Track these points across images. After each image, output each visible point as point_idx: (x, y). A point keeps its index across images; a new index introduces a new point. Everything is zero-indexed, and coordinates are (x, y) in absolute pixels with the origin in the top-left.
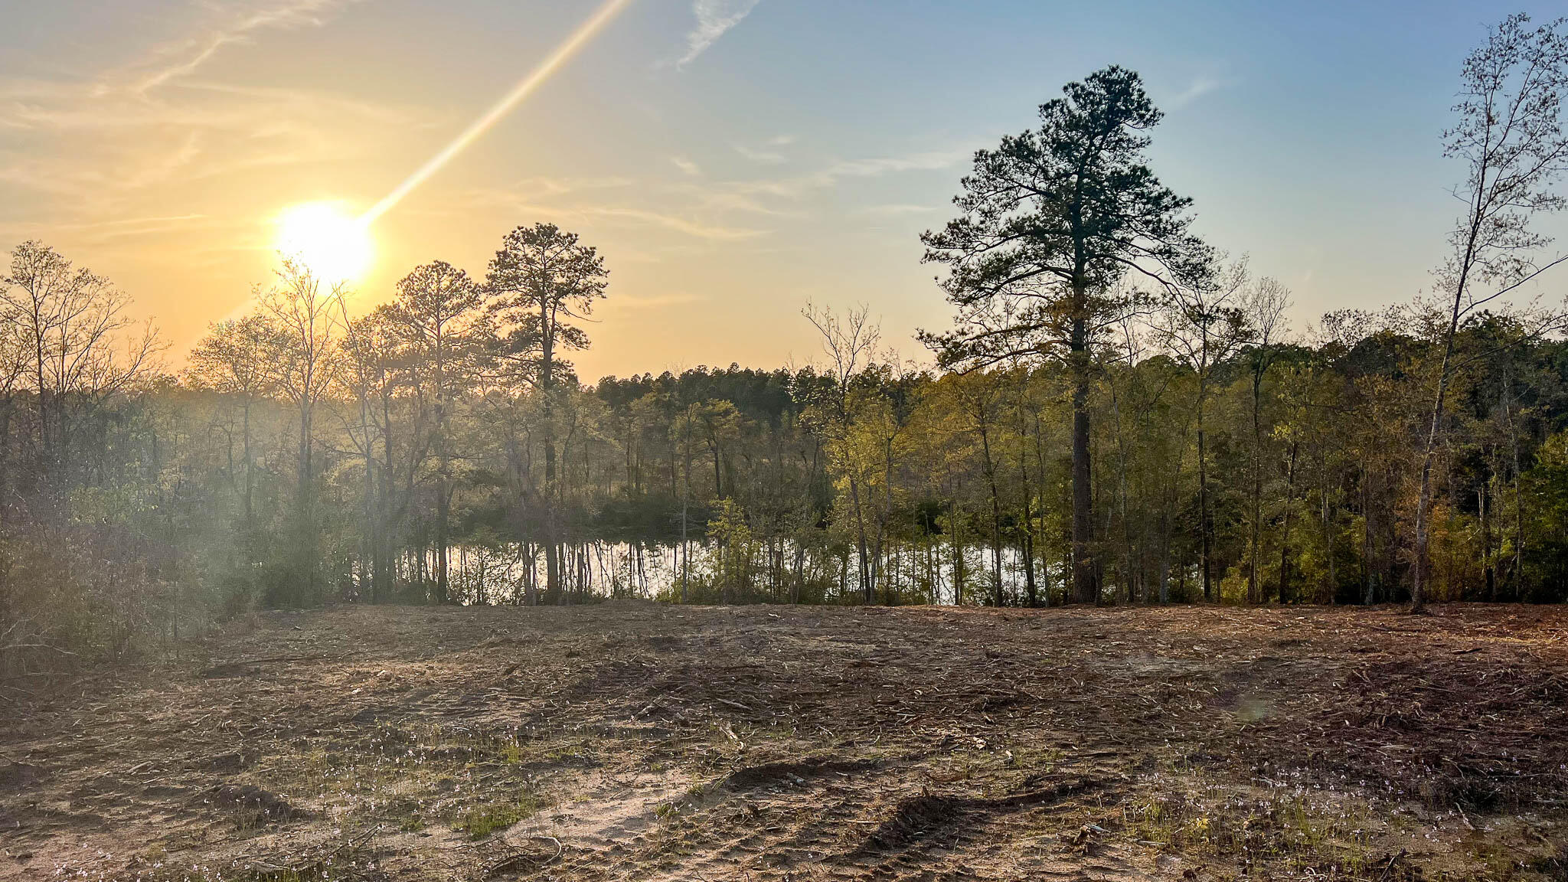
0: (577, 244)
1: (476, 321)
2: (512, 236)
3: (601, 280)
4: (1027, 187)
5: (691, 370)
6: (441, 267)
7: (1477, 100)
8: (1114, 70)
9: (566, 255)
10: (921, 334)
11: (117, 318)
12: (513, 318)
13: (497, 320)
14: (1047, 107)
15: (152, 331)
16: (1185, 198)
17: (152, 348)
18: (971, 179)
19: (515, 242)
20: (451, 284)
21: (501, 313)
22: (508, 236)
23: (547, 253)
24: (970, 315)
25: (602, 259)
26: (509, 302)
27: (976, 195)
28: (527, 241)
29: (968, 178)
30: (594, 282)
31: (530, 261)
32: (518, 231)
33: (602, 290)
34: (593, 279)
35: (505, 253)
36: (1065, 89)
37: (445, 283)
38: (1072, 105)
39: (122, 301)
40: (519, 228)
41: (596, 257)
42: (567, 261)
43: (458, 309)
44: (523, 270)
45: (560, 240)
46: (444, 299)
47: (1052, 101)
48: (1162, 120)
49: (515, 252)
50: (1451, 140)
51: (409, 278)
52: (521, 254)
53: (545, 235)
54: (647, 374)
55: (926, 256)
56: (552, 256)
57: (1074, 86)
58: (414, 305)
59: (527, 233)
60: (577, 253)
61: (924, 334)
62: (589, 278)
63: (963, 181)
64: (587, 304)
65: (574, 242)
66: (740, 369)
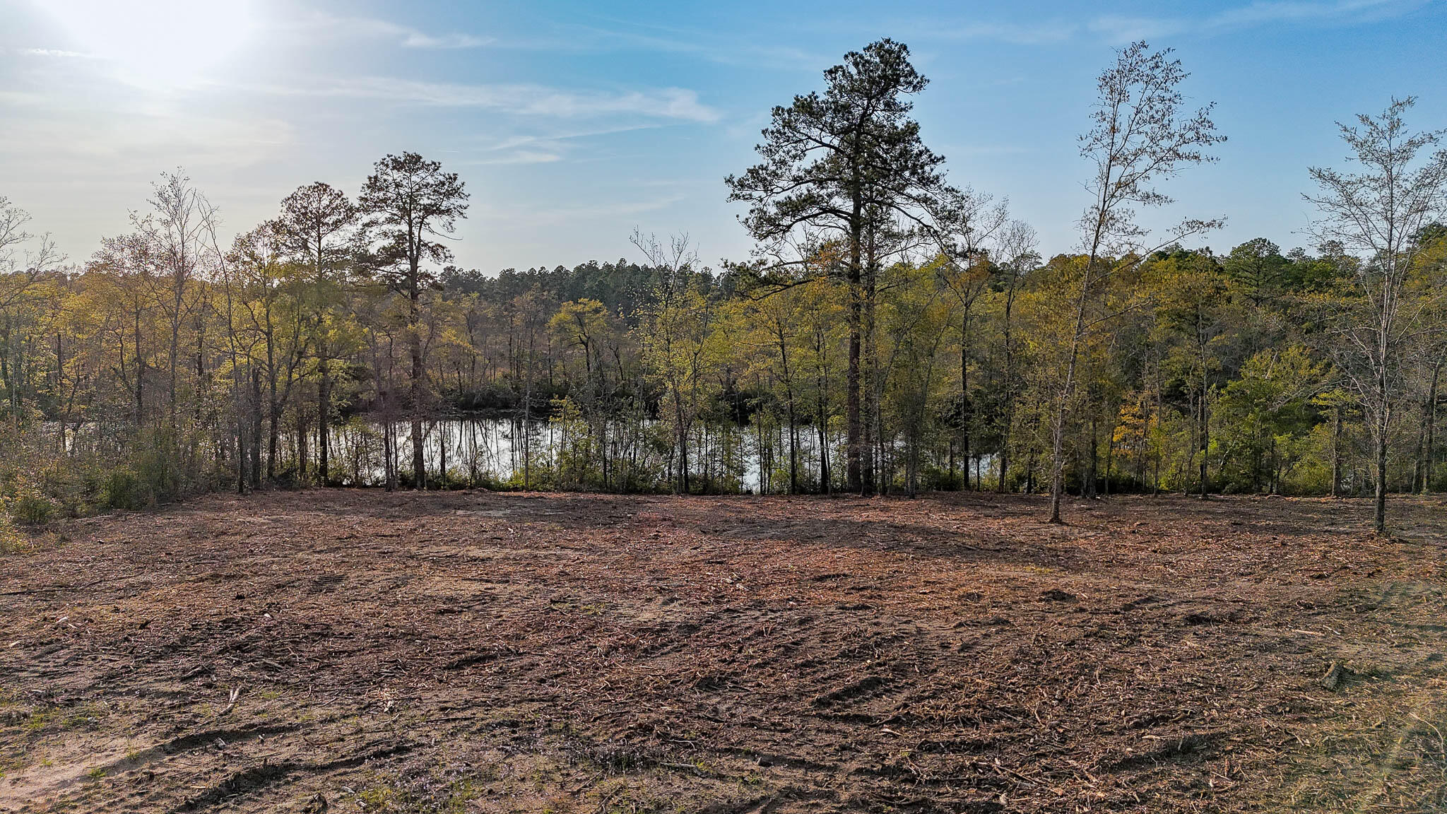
0: (441, 171)
1: (354, 235)
2: (383, 163)
3: (463, 202)
4: (815, 140)
5: (583, 265)
6: (322, 188)
7: (1108, 111)
8: (888, 41)
9: (431, 180)
10: (725, 263)
11: (16, 232)
12: (385, 234)
13: (372, 235)
14: (830, 72)
15: (47, 246)
16: (939, 156)
17: (48, 260)
18: (770, 130)
19: (385, 168)
20: (330, 202)
21: (375, 229)
22: (379, 163)
23: (414, 178)
24: (764, 249)
25: (463, 184)
26: (380, 221)
27: (774, 144)
28: (394, 168)
29: (767, 130)
30: (456, 204)
31: (398, 185)
32: (388, 159)
33: (464, 211)
34: (455, 201)
35: (376, 178)
36: (846, 57)
37: (325, 202)
38: (853, 71)
39: (20, 218)
40: (388, 156)
41: (458, 183)
42: (432, 185)
43: (337, 224)
44: (392, 193)
45: (425, 167)
46: (325, 215)
47: (835, 67)
48: (927, 86)
49: (385, 177)
50: (1085, 144)
51: (292, 197)
52: (390, 179)
53: (411, 163)
54: (542, 268)
55: (732, 195)
56: (418, 180)
57: (853, 55)
58: (298, 221)
59: (395, 161)
60: (442, 178)
61: (729, 264)
62: (452, 200)
63: (763, 132)
64: (450, 223)
65: (438, 169)
66: (628, 264)
